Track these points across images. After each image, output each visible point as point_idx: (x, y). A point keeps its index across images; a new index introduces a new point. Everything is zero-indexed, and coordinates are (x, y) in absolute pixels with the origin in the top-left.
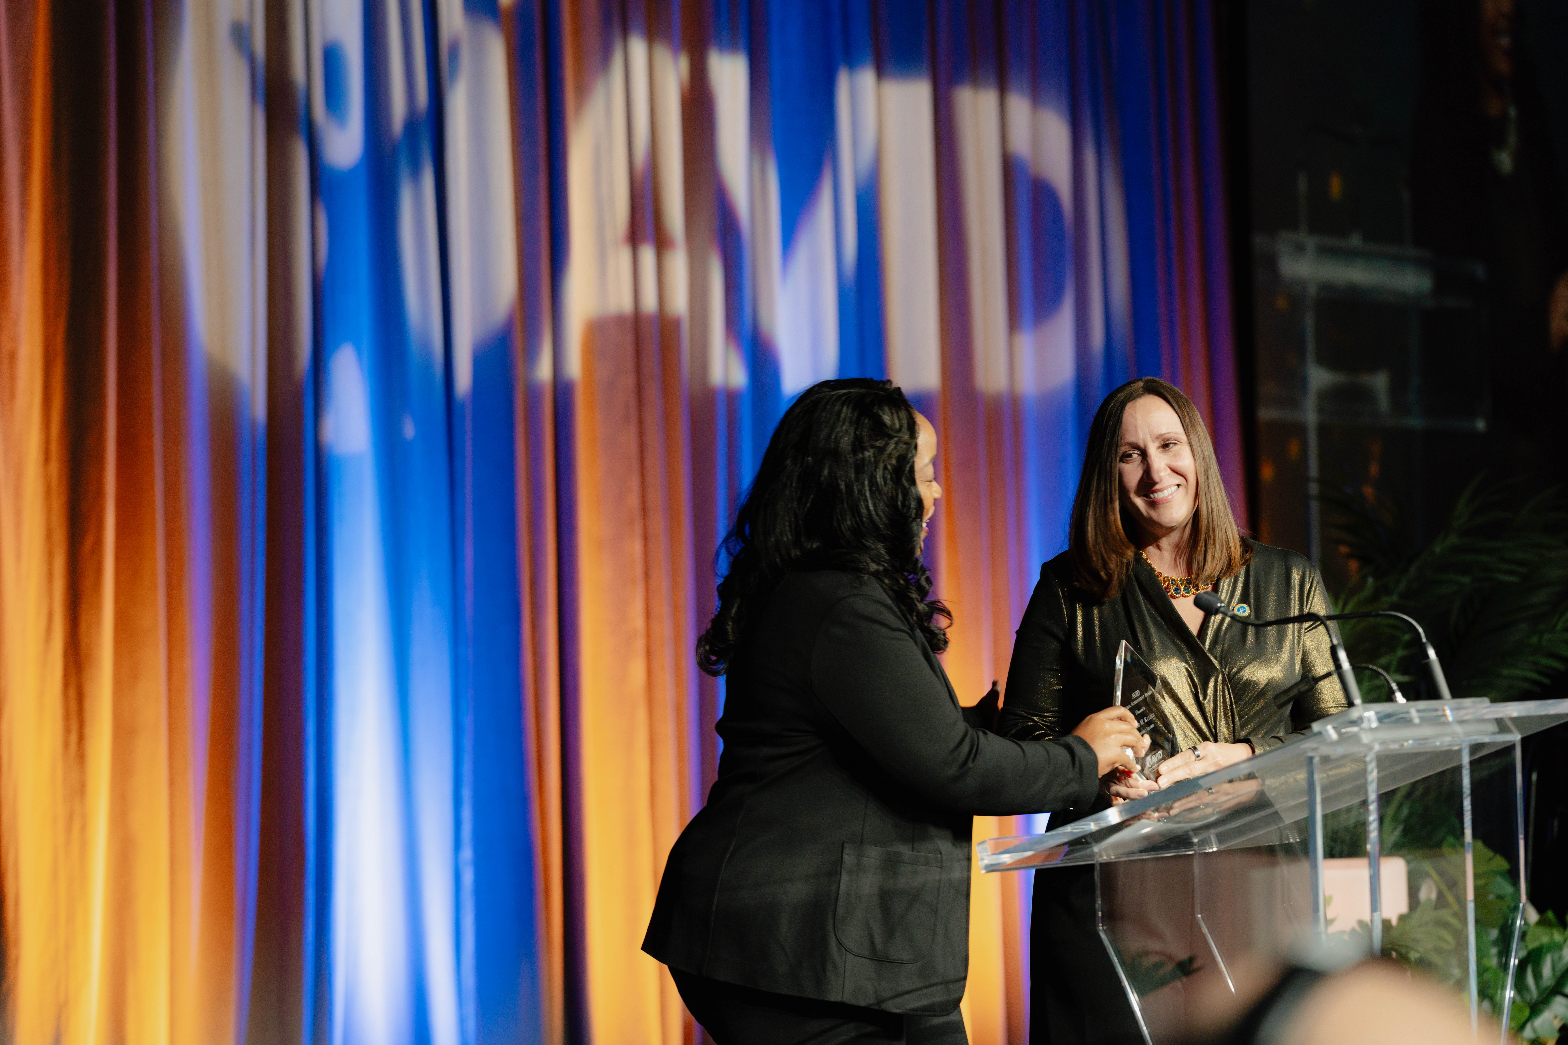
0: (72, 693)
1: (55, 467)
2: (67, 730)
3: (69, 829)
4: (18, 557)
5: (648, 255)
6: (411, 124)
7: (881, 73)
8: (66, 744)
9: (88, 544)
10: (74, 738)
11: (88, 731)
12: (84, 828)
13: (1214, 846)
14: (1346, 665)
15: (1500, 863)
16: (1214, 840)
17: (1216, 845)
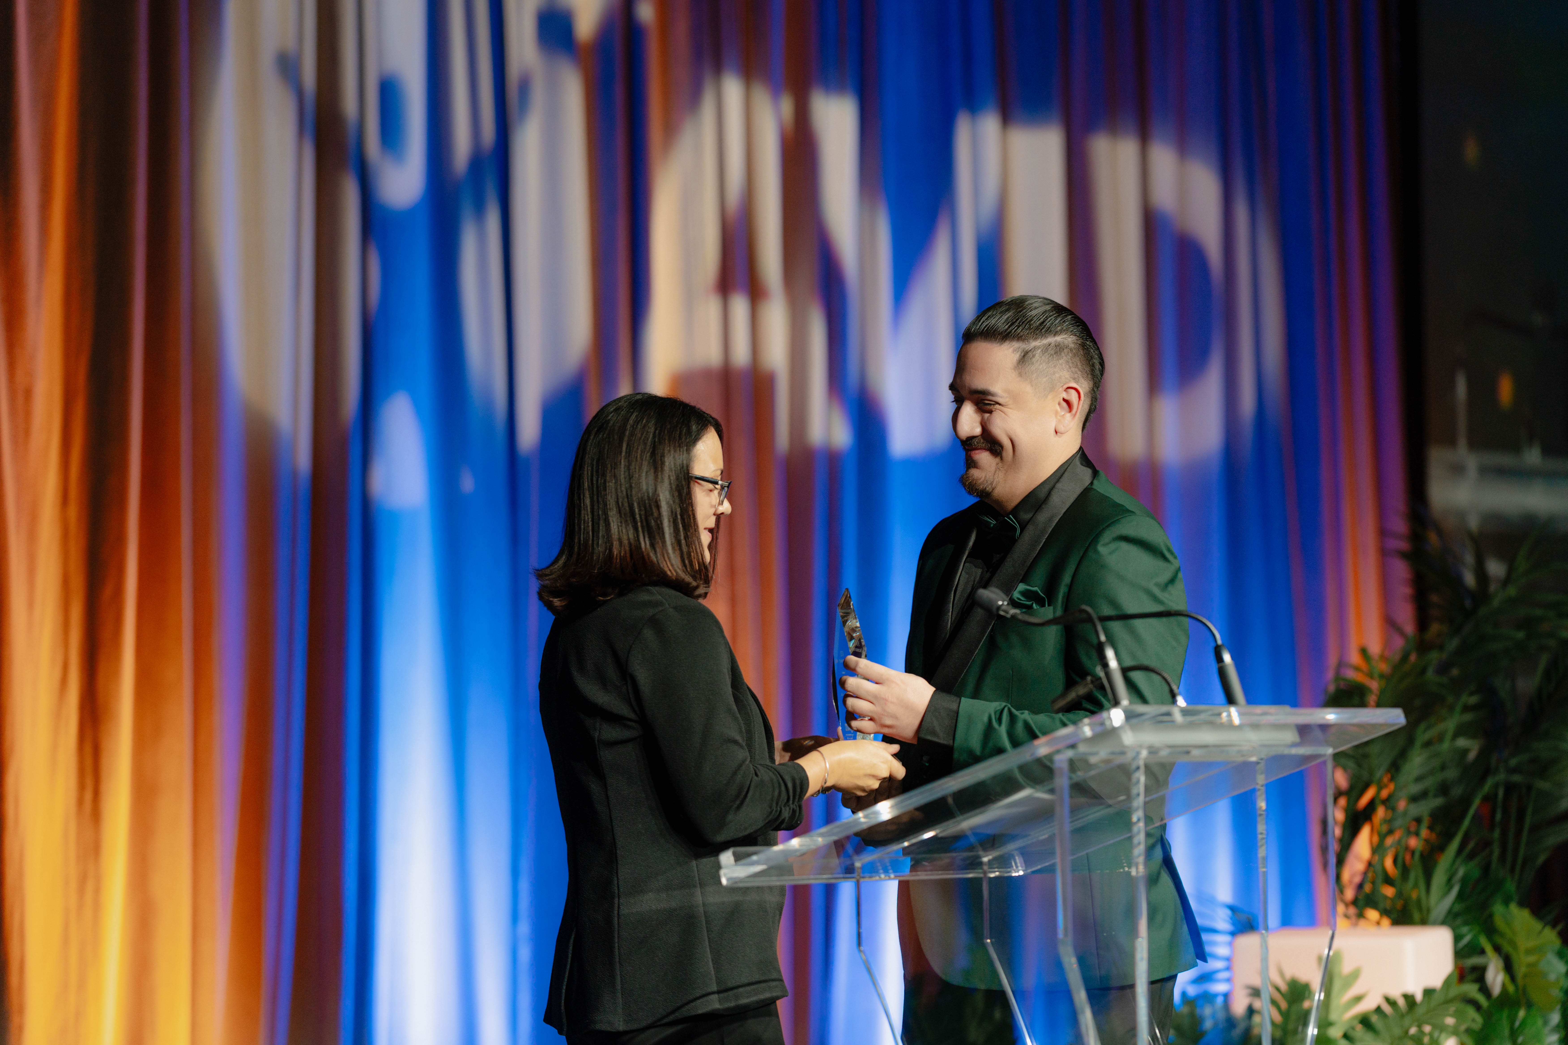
0: (88, 748)
1: (73, 511)
2: (81, 787)
3: (81, 890)
4: (30, 604)
5: (740, 306)
6: (476, 162)
7: (1006, 119)
8: (80, 801)
9: (107, 592)
10: (89, 795)
11: (104, 787)
12: (97, 891)
13: (1020, 868)
14: (1113, 664)
15: (1551, 937)
16: (1019, 860)
17: (1022, 867)
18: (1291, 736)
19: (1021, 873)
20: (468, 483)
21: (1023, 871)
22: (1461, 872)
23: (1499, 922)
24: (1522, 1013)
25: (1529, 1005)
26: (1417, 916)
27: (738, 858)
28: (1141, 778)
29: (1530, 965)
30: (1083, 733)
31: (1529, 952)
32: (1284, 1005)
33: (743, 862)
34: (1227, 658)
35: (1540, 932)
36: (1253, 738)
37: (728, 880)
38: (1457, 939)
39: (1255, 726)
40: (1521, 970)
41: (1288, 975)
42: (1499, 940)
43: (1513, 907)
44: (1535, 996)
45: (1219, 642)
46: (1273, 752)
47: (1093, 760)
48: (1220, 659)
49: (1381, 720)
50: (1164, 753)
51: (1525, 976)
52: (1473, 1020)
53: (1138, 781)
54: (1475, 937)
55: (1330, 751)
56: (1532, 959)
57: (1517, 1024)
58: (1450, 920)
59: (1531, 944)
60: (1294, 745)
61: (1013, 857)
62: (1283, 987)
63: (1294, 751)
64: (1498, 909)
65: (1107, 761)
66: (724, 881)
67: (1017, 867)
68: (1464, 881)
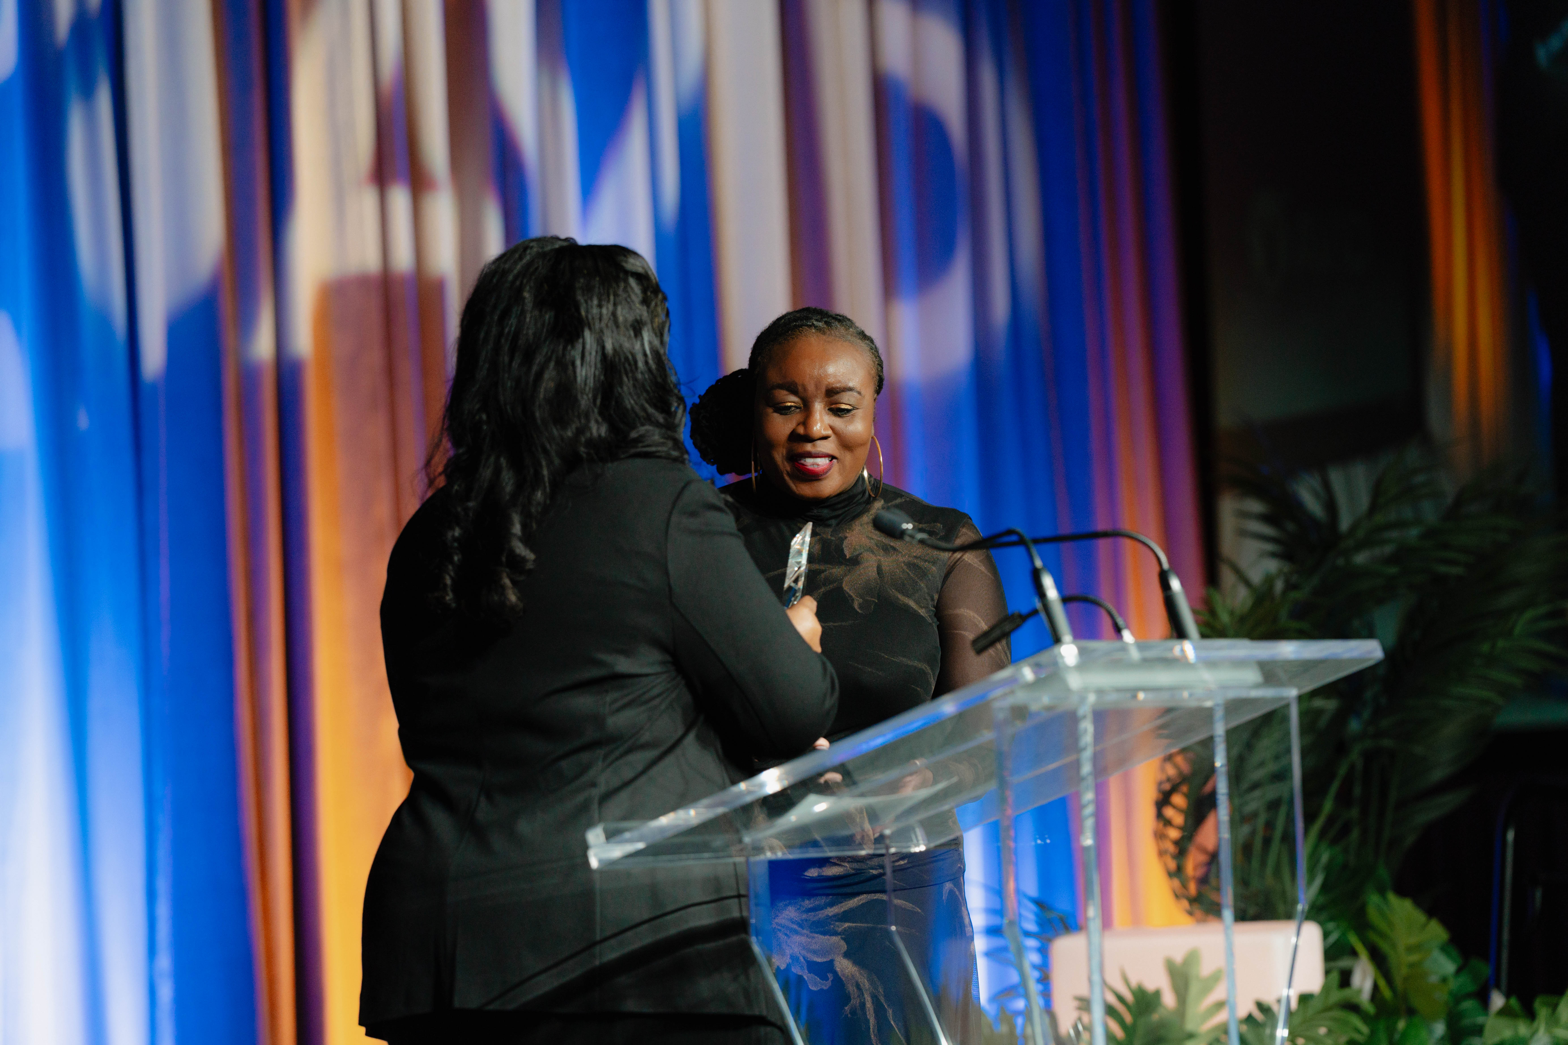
5: (400, 199)
6: (80, 25)
13: (921, 842)
14: (1052, 593)
15: (1437, 932)
16: (919, 833)
17: (923, 840)
18: (1252, 676)
19: (922, 848)
20: (83, 421)
21: (925, 845)
22: (1325, 858)
23: (1373, 914)
24: (1401, 1025)
25: (1411, 1012)
26: (1281, 908)
27: (611, 835)
28: (1087, 728)
29: (1412, 966)
30: (1023, 676)
31: (1410, 949)
32: (1128, 1018)
33: (618, 838)
34: (1175, 584)
35: (1424, 926)
36: (1209, 678)
37: (600, 861)
38: (1326, 935)
39: (1211, 664)
40: (1400, 973)
41: (1134, 983)
42: (1373, 937)
43: (1392, 897)
44: (1417, 1002)
45: (1166, 565)
46: (1232, 694)
47: (1034, 707)
48: (1165, 586)
49: (1355, 654)
50: (1112, 697)
51: (1406, 979)
52: (1358, 1031)
53: (1086, 731)
54: (1344, 934)
55: (1293, 693)
56: (1414, 958)
57: (1397, 1036)
58: (1315, 913)
59: (1413, 940)
60: (1257, 686)
61: (914, 829)
62: (1129, 997)
63: (1254, 694)
64: (1373, 900)
65: (1049, 708)
66: (594, 863)
67: (918, 841)
68: (1328, 869)
